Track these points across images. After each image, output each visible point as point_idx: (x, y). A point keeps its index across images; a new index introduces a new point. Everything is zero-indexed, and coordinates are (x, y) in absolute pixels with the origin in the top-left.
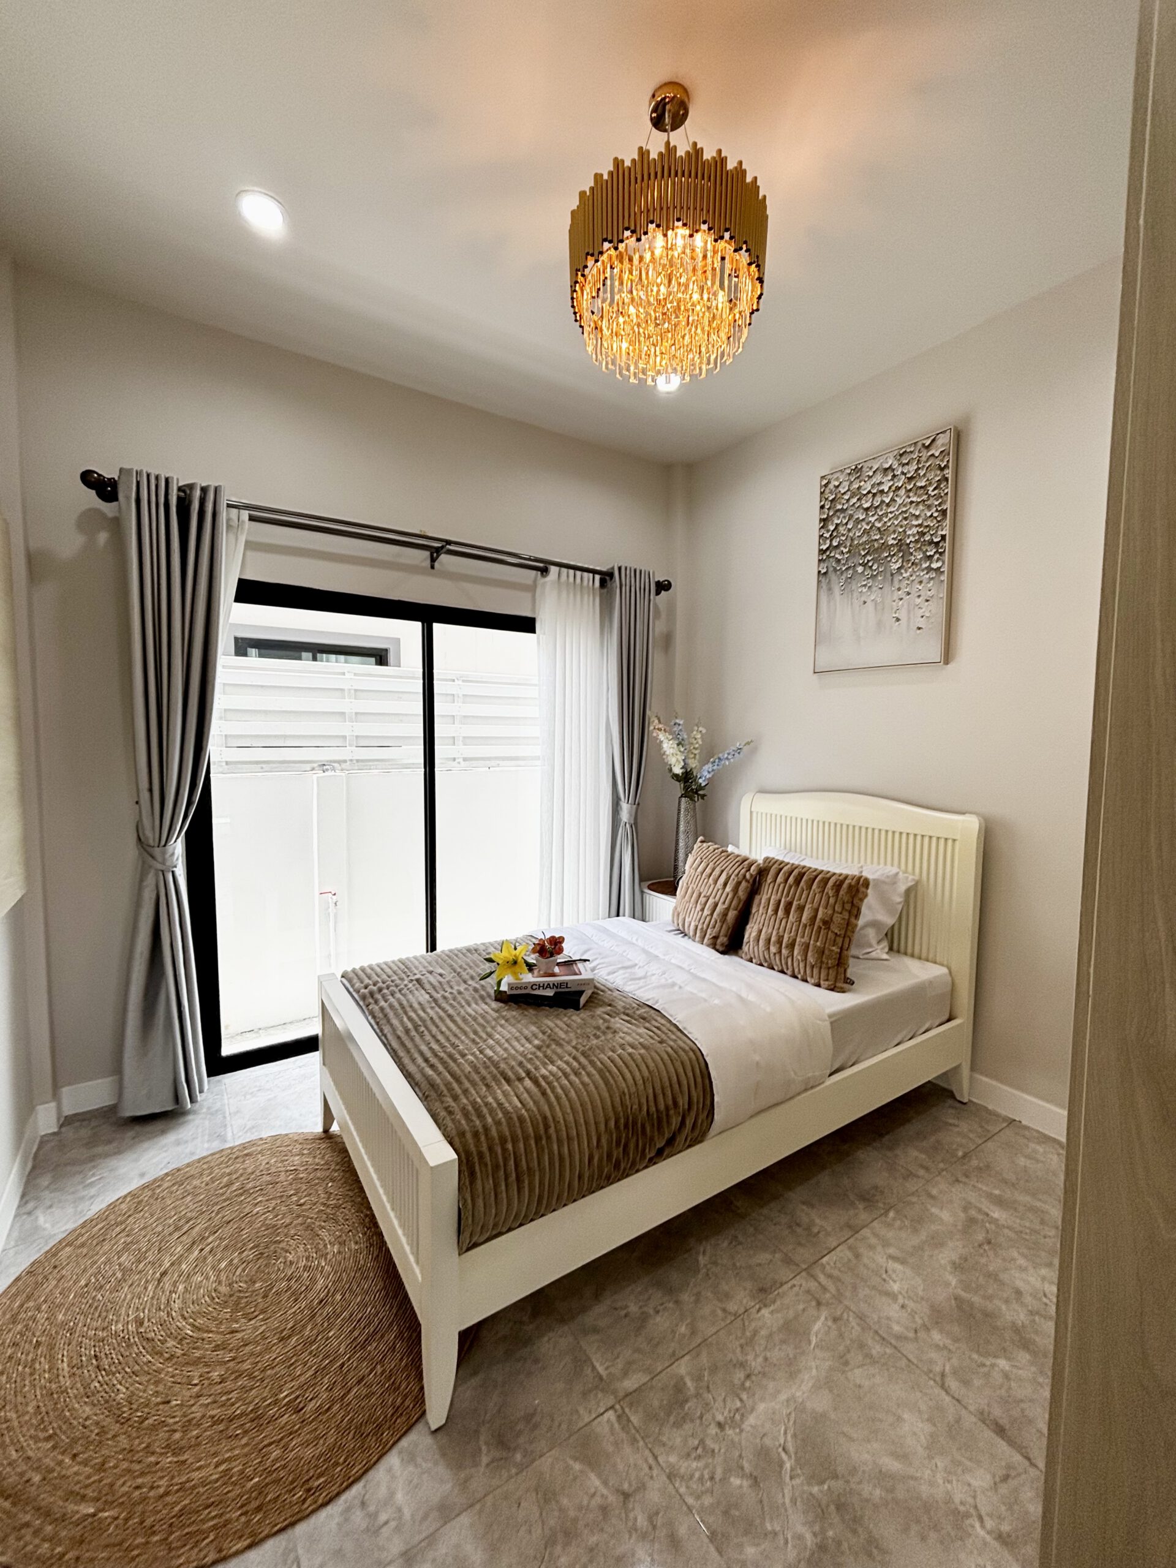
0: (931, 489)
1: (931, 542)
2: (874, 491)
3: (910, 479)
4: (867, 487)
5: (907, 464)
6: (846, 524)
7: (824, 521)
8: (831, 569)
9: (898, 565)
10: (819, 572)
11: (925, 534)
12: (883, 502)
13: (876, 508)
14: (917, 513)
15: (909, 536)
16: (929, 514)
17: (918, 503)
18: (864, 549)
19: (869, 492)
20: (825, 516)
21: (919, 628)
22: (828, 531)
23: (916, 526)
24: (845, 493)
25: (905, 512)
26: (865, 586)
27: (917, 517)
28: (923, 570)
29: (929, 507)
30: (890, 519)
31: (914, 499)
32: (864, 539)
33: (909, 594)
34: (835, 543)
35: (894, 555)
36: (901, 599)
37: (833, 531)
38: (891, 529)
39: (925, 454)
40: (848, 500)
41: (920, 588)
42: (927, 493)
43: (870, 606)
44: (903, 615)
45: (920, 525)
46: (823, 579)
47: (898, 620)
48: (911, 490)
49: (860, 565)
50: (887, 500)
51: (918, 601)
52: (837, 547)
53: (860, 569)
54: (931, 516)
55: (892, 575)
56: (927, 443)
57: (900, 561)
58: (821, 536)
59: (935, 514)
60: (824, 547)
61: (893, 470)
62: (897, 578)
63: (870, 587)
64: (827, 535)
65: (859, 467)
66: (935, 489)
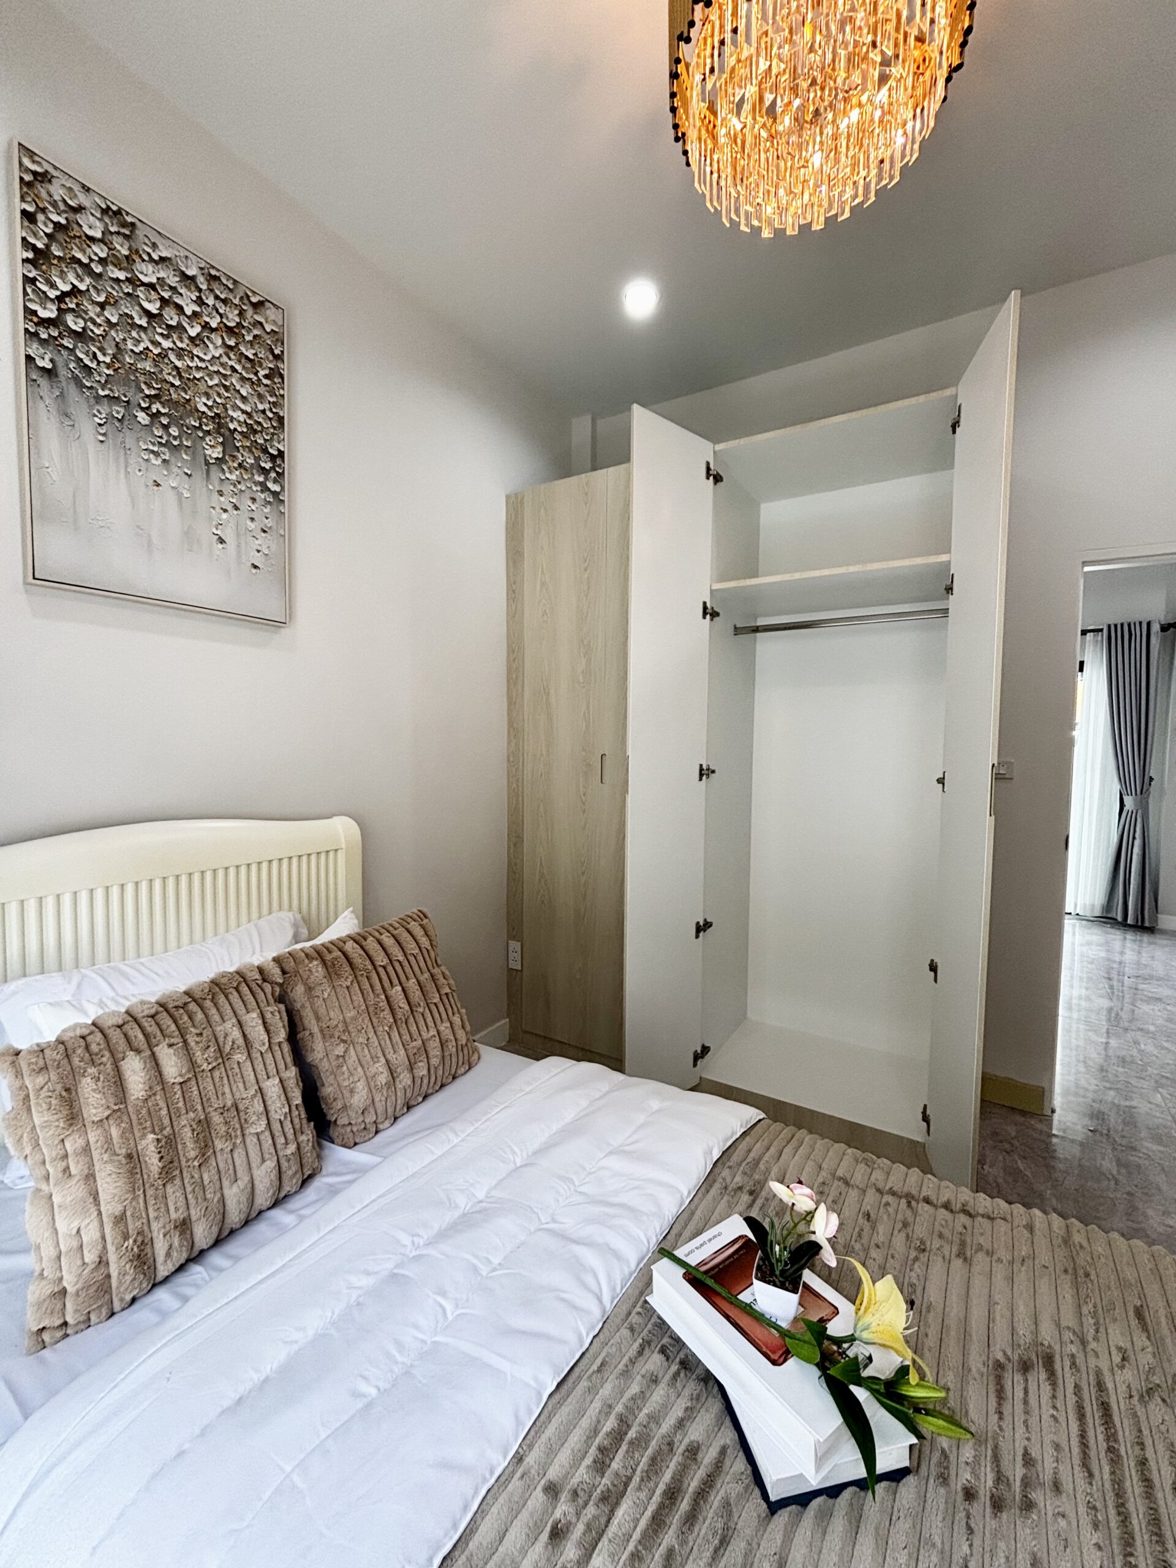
0: (262, 373)
1: (265, 451)
2: (166, 295)
3: (230, 330)
4: (148, 274)
5: (225, 301)
6: (102, 306)
7: (39, 258)
8: (63, 372)
9: (217, 453)
10: (29, 358)
11: (255, 432)
12: (180, 328)
13: (169, 327)
14: (244, 393)
15: (232, 419)
16: (261, 407)
17: (243, 379)
18: (150, 386)
19: (151, 286)
20: (40, 245)
21: (255, 567)
22: (53, 286)
23: (244, 412)
24: (92, 239)
25: (225, 376)
26: (156, 454)
27: (244, 399)
28: (256, 483)
29: (260, 396)
30: (198, 368)
31: (238, 367)
32: (148, 366)
33: (236, 508)
34: (74, 323)
35: (208, 433)
36: (225, 511)
37: (64, 294)
38: (202, 387)
39: (250, 312)
40: (102, 261)
41: (253, 507)
42: (256, 374)
43: (171, 496)
44: (229, 535)
45: (249, 415)
46: (44, 382)
47: (221, 541)
48: (230, 348)
49: (143, 409)
50: (193, 332)
51: (252, 525)
52: (81, 336)
53: (143, 418)
54: (264, 412)
55: (207, 463)
56: (254, 300)
57: (220, 449)
58: (29, 281)
59: (270, 415)
60: (43, 314)
61: (200, 290)
62: (215, 474)
63: (164, 461)
64: (52, 294)
65: (129, 219)
66: (266, 376)
